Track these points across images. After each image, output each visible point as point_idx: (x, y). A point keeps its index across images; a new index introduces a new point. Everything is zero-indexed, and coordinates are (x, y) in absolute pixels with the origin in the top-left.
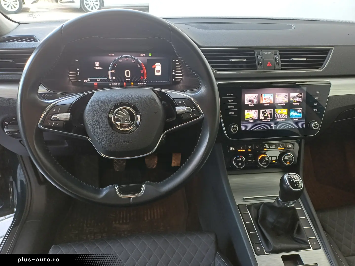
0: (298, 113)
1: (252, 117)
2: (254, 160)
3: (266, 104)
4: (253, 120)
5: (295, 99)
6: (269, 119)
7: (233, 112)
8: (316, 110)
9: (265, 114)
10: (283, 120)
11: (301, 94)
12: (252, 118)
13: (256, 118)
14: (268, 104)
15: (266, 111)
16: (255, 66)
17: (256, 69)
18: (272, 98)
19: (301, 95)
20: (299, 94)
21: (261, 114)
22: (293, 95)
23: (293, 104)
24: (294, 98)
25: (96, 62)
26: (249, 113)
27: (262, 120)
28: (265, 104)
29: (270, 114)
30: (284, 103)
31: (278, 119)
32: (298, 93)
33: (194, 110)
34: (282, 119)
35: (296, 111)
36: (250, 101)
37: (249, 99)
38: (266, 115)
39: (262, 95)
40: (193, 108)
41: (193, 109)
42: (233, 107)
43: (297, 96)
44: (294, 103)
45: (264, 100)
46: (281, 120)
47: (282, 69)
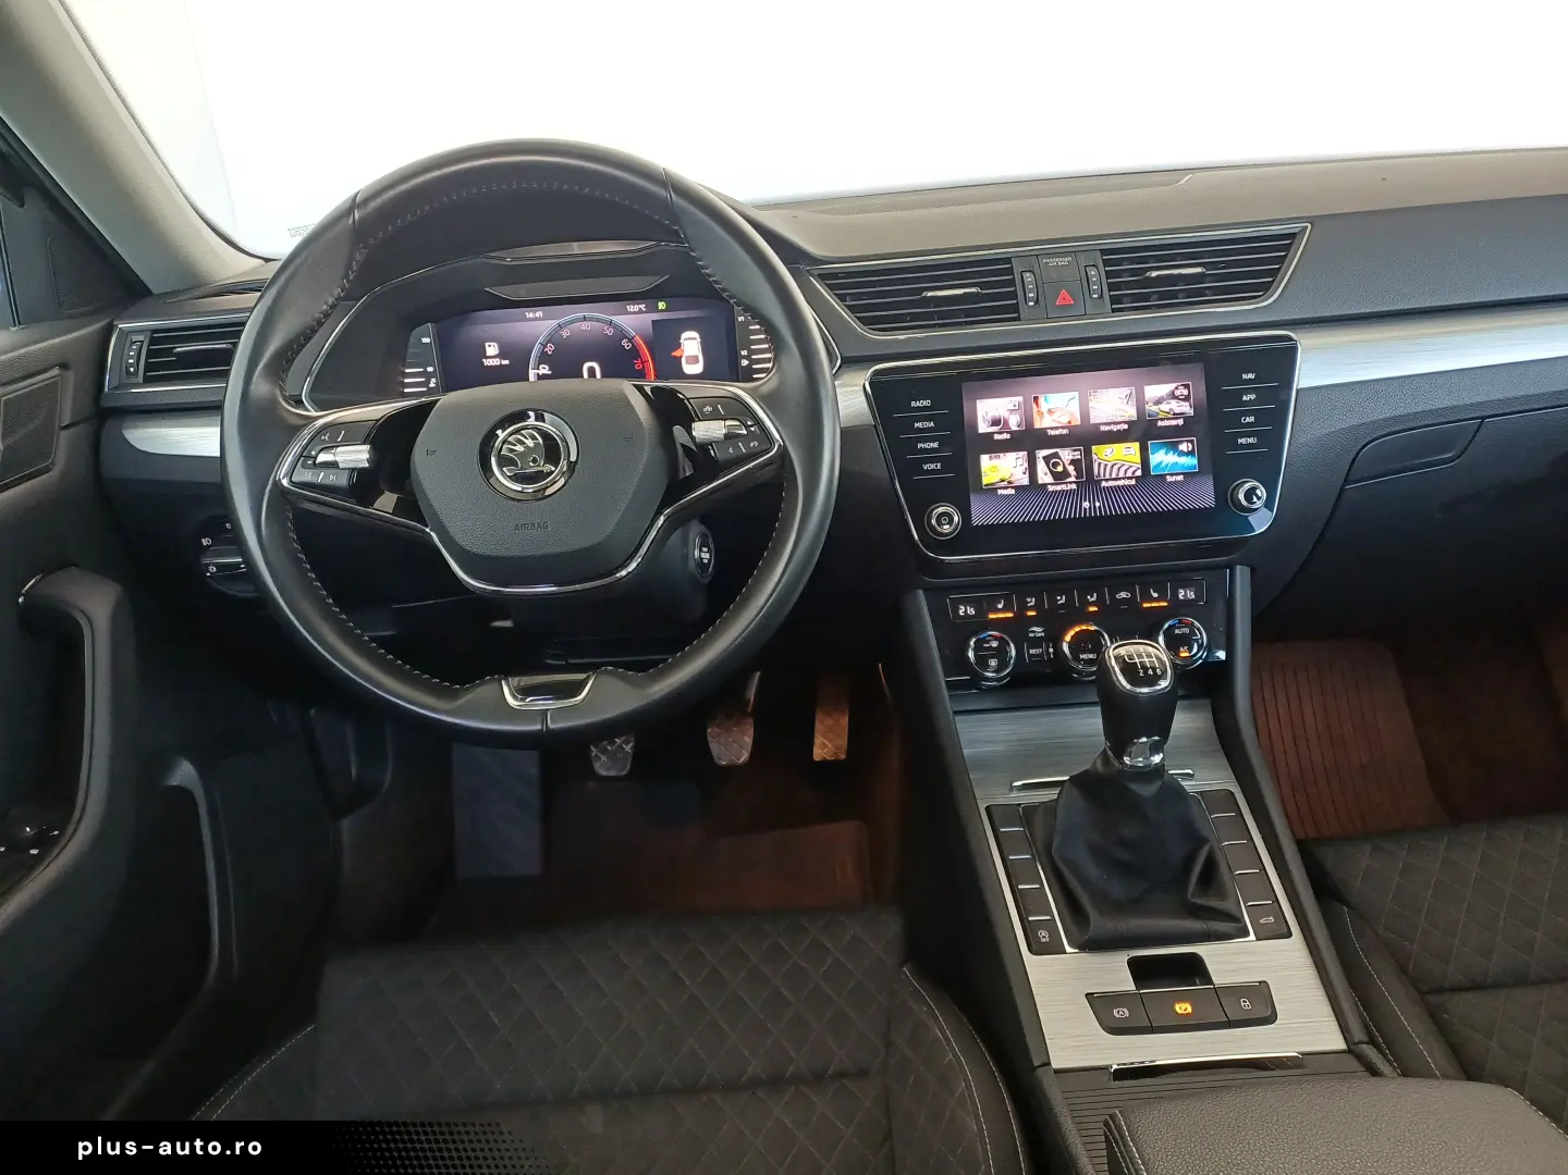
0: (1182, 454)
1: (1007, 477)
2: (1051, 650)
3: (1057, 428)
4: (1012, 487)
5: (1165, 407)
6: (1070, 483)
7: (939, 465)
8: (1251, 440)
9: (1055, 465)
10: (1127, 482)
11: (1187, 386)
12: (1009, 482)
13: (1025, 481)
14: (1063, 428)
15: (1057, 453)
16: (1015, 308)
17: (1018, 319)
18: (1075, 408)
19: (1185, 392)
20: (1177, 388)
21: (1041, 467)
22: (1154, 391)
23: (1160, 423)
24: (1158, 402)
25: (487, 344)
26: (995, 462)
27: (1045, 485)
28: (1052, 428)
29: (1073, 462)
30: (1125, 422)
31: (1107, 480)
32: (1175, 385)
33: (752, 429)
34: (1123, 478)
35: (1174, 447)
36: (995, 422)
37: (989, 417)
38: (1060, 469)
39: (1036, 399)
40: (749, 423)
41: (747, 427)
42: (935, 445)
43: (1173, 396)
44: (1162, 419)
45: (1046, 415)
46: (1121, 483)
47: (1113, 311)
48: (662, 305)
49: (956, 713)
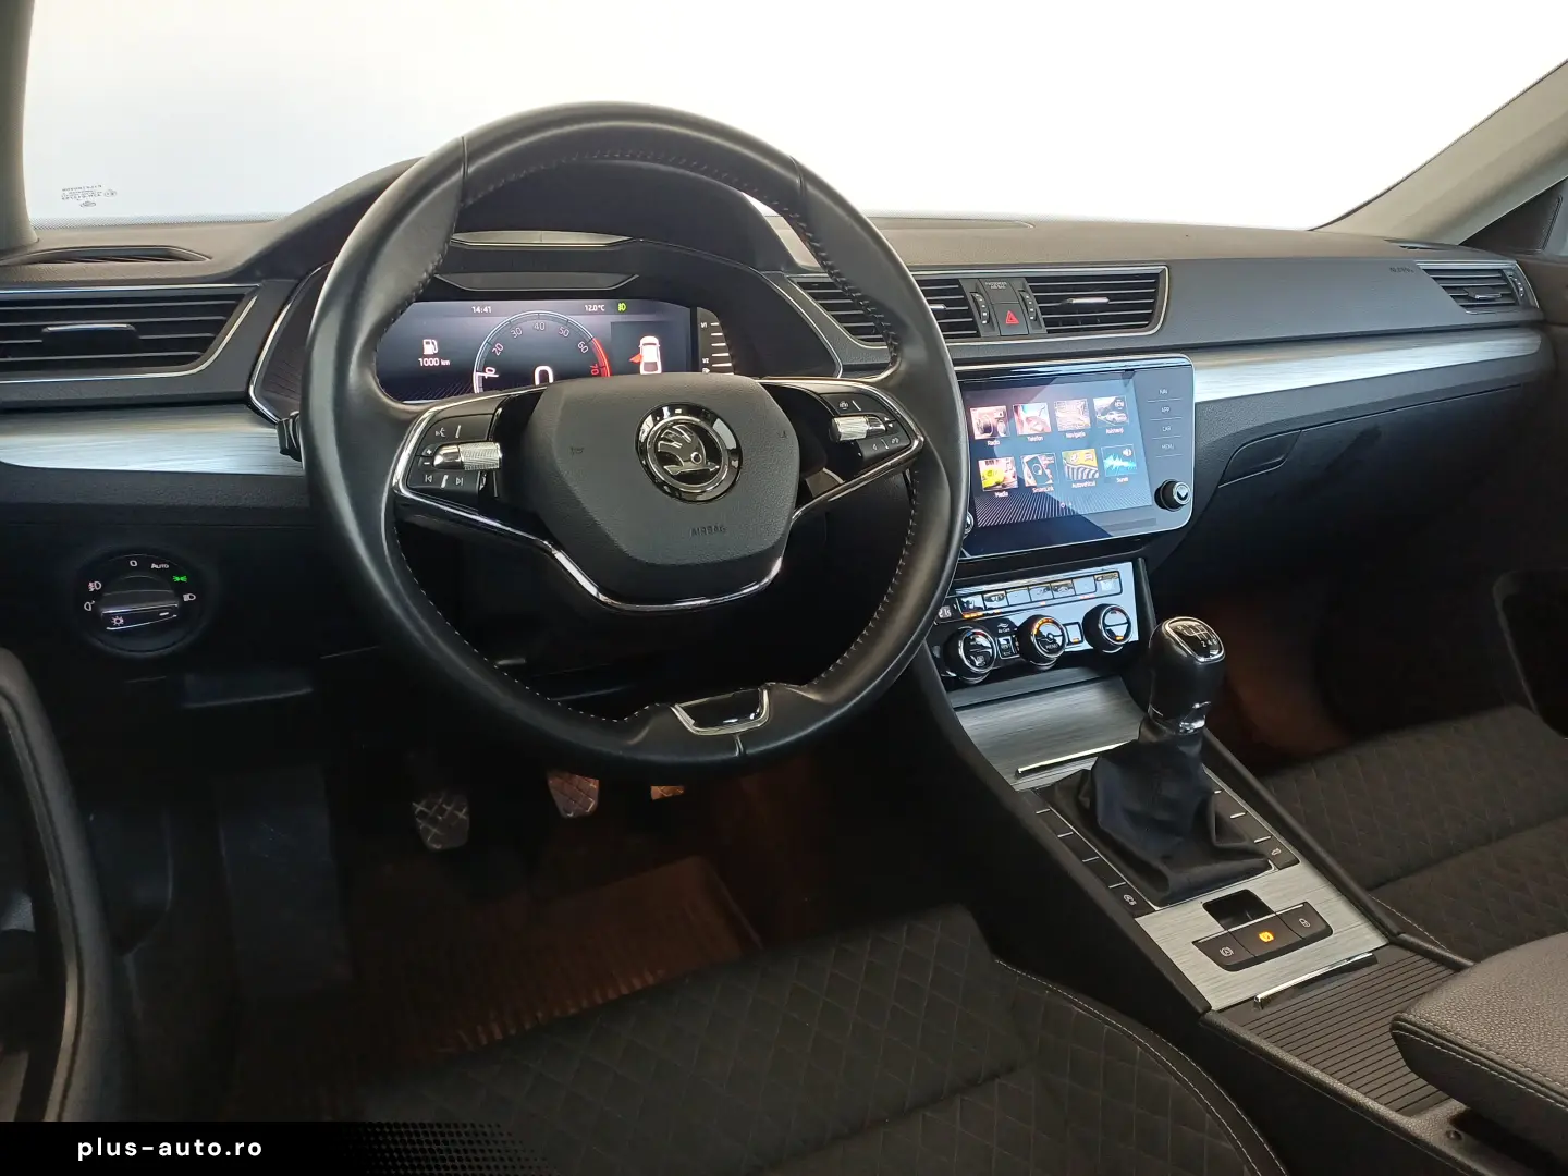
0: (1125, 458)
1: (1001, 480)
2: (1017, 644)
3: (1034, 435)
4: (1006, 490)
5: (1109, 417)
6: (1049, 485)
8: (1169, 446)
9: (1037, 469)
10: (1089, 484)
11: (1122, 400)
12: (1004, 486)
13: (1015, 485)
14: (1039, 435)
15: (1036, 458)
16: (973, 325)
17: (977, 335)
18: (1046, 417)
19: (1122, 404)
20: (1115, 401)
21: (1026, 470)
22: (1101, 403)
23: (1108, 431)
24: (1105, 411)
25: (425, 341)
26: (990, 467)
27: (1031, 487)
28: (1031, 436)
29: (1048, 466)
30: (1083, 430)
31: (1075, 482)
32: (1112, 399)
33: (891, 425)
34: (1086, 480)
35: (1118, 454)
36: (987, 429)
37: (982, 425)
38: (1040, 472)
39: (1016, 408)
40: (886, 419)
41: (886, 424)
43: (1113, 407)
44: (1109, 428)
45: (1025, 423)
46: (1085, 484)
47: (1049, 332)
48: (622, 307)
49: (957, 709)
